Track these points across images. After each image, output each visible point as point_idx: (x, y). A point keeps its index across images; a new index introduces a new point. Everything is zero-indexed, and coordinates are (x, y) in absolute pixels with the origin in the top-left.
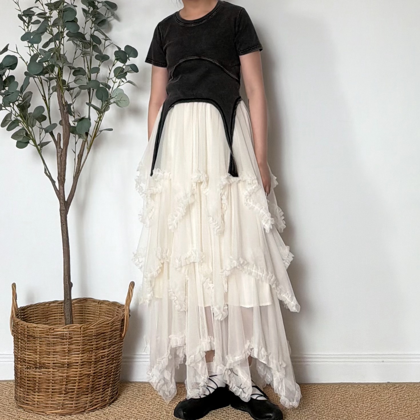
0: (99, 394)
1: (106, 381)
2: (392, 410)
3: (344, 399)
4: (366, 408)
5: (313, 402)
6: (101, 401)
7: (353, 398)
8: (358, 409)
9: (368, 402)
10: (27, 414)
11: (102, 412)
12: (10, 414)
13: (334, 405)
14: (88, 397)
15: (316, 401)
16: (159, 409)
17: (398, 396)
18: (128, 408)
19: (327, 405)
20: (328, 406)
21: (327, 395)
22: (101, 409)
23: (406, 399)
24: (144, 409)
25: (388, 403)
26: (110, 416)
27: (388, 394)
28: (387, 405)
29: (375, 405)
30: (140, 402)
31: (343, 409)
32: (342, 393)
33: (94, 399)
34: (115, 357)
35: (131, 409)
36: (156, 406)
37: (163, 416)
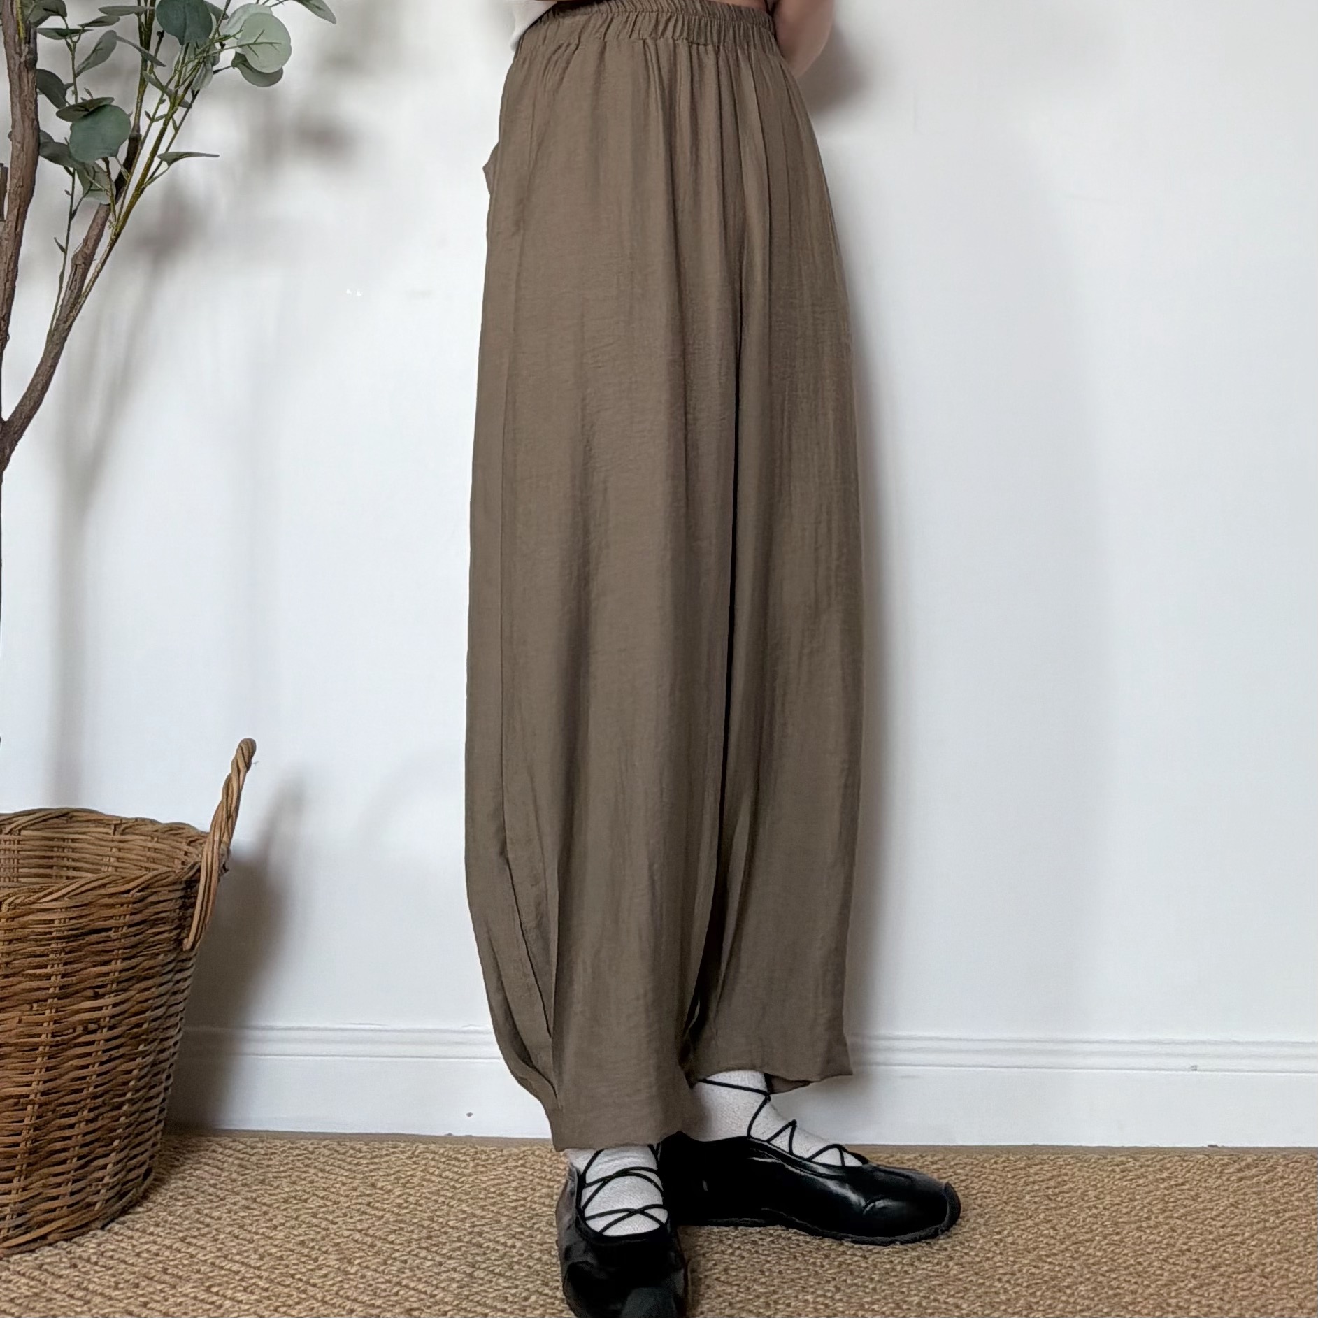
0: (59, 1179)
1: (99, 1123)
6: (69, 1206)
7: (1096, 1208)
9: (1156, 1227)
11: (69, 1253)
14: (9, 1193)
16: (312, 1245)
18: (183, 1240)
22: (66, 1240)
23: (1301, 1211)
24: (251, 1241)
26: (96, 1272)
33: (37, 1199)
34: (148, 1032)
35: (194, 1241)
36: (300, 1231)
37: (325, 1276)
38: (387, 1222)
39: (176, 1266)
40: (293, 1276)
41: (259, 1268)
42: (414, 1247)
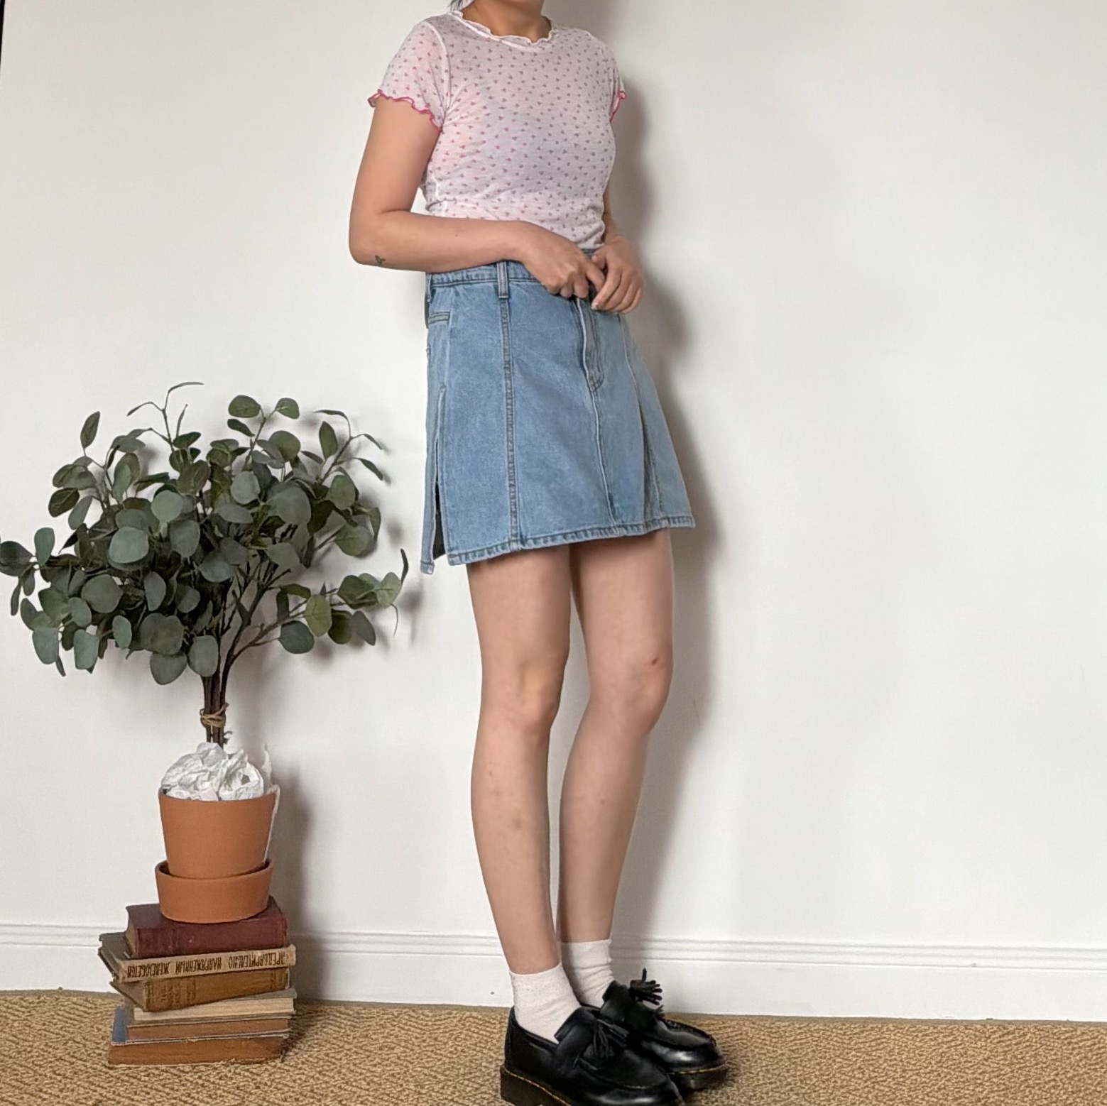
2: (993, 1095)
3: (871, 1062)
4: (923, 1087)
5: (793, 1066)
7: (895, 1059)
8: (904, 1088)
9: (929, 1073)
10: (60, 1081)
11: (253, 1079)
12: (17, 1080)
13: (843, 1077)
15: (801, 1065)
16: (398, 1076)
17: (1008, 1058)
18: (320, 1072)
19: (828, 1075)
20: (827, 1080)
21: (829, 1049)
23: (1028, 1064)
24: (361, 1074)
25: (980, 1074)
26: (271, 1091)
27: (986, 1049)
28: (979, 1081)
29: (948, 1081)
30: (351, 1056)
31: (866, 1090)
32: (868, 1044)
35: (327, 1073)
36: (391, 1068)
37: (408, 1095)
38: (444, 1063)
39: (317, 1088)
40: (388, 1095)
41: (368, 1090)
42: (460, 1078)
